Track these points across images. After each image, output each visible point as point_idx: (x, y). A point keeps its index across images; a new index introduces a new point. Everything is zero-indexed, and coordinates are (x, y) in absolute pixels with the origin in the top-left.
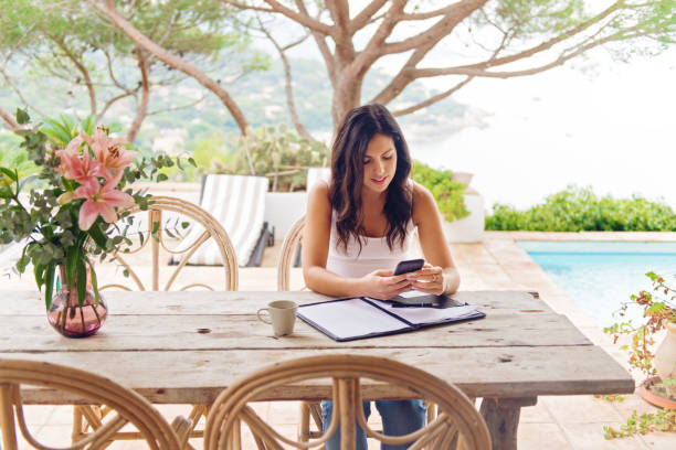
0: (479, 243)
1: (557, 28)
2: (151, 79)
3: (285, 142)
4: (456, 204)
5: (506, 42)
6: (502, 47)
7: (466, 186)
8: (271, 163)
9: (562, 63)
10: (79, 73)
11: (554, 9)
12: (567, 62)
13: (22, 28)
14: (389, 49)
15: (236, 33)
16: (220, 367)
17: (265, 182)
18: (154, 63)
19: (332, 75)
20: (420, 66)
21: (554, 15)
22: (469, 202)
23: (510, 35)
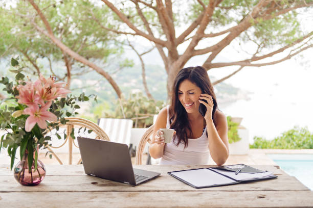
0: (246, 155)
1: (286, 42)
2: (72, 72)
3: (142, 102)
4: (234, 134)
5: (259, 50)
6: (257, 52)
7: (238, 125)
8: (134, 113)
9: (290, 58)
10: (35, 70)
11: (285, 32)
12: (292, 58)
13: (5, 46)
14: (196, 53)
15: (117, 47)
16: (103, 200)
17: (131, 122)
18: (73, 64)
19: (167, 67)
20: (214, 61)
21: (285, 35)
22: (240, 133)
23: (261, 46)
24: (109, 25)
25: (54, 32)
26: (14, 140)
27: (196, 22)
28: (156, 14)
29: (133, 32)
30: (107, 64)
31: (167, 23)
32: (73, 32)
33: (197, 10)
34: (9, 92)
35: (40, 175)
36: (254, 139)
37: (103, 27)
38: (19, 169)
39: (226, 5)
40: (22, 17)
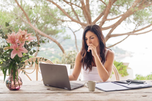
1: (151, 22)
3: (75, 55)
4: (125, 72)
5: (137, 27)
6: (135, 29)
7: (127, 67)
8: (71, 61)
14: (103, 29)
15: (62, 29)
16: (53, 97)
17: (70, 66)
22: (128, 71)
23: (138, 25)
24: (58, 18)
26: (5, 64)
27: (102, 13)
28: (82, 11)
29: (70, 19)
31: (87, 14)
32: (41, 22)
33: (103, 8)
35: (19, 84)
36: (136, 75)
37: (55, 18)
39: (117, 4)
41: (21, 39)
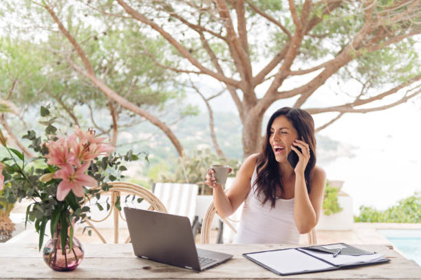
0: (350, 231)
1: (400, 79)
2: (119, 123)
3: (209, 160)
4: (332, 203)
5: (365, 91)
6: (362, 94)
7: (338, 190)
8: (200, 175)
9: (406, 101)
10: (72, 120)
11: (398, 66)
12: (410, 101)
13: (34, 91)
14: (281, 96)
15: (176, 90)
17: (195, 187)
18: (120, 112)
19: (242, 115)
20: (304, 107)
21: (398, 71)
22: (341, 201)
23: (367, 86)
24: (167, 61)
25: (96, 72)
26: (42, 211)
27: (279, 55)
28: (227, 46)
29: (197, 70)
30: (163, 112)
31: (241, 57)
32: (120, 71)
33: (280, 39)
34: (36, 150)
35: (76, 257)
36: (361, 209)
37: (158, 64)
38: (49, 249)
39: (318, 33)
40: (55, 54)
41: (80, 154)
